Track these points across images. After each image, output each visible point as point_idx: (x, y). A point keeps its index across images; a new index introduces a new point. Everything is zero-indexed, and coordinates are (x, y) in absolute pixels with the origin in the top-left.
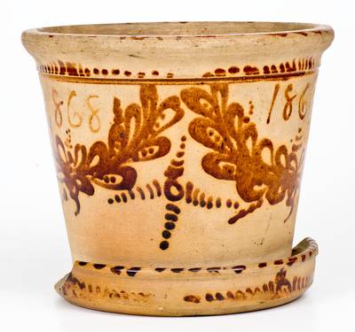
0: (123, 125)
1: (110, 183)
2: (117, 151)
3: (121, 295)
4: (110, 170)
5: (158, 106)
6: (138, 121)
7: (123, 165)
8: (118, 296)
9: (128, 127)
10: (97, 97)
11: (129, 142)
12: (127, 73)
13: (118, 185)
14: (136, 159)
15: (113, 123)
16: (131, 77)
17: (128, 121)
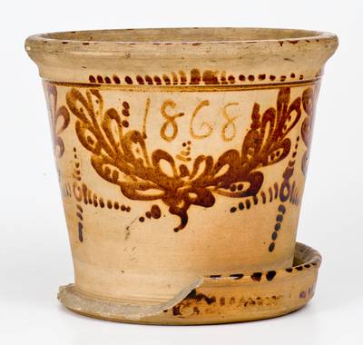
0: (259, 130)
1: (237, 191)
2: (249, 157)
3: (256, 301)
4: (239, 177)
5: (288, 108)
6: (272, 126)
7: (253, 171)
8: (254, 303)
9: (263, 132)
10: (237, 104)
11: (262, 146)
12: (272, 78)
13: (244, 192)
14: (265, 164)
15: (250, 129)
16: (275, 82)
17: (264, 126)
